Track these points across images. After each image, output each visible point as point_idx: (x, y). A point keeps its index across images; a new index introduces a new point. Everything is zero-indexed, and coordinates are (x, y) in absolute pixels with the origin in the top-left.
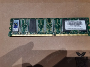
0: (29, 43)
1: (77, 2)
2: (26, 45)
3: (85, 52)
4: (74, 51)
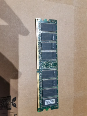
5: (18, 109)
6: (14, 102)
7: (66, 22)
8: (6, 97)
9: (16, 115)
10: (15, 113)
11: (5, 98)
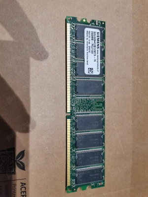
0: (43, 47)
1: (133, 152)
2: (38, 41)
3: (25, 169)
4: (28, 145)
5: (28, 173)
6: (21, 161)
7: (118, 11)
8: (5, 151)
9: (25, 184)
10: (23, 181)
11: (3, 152)
